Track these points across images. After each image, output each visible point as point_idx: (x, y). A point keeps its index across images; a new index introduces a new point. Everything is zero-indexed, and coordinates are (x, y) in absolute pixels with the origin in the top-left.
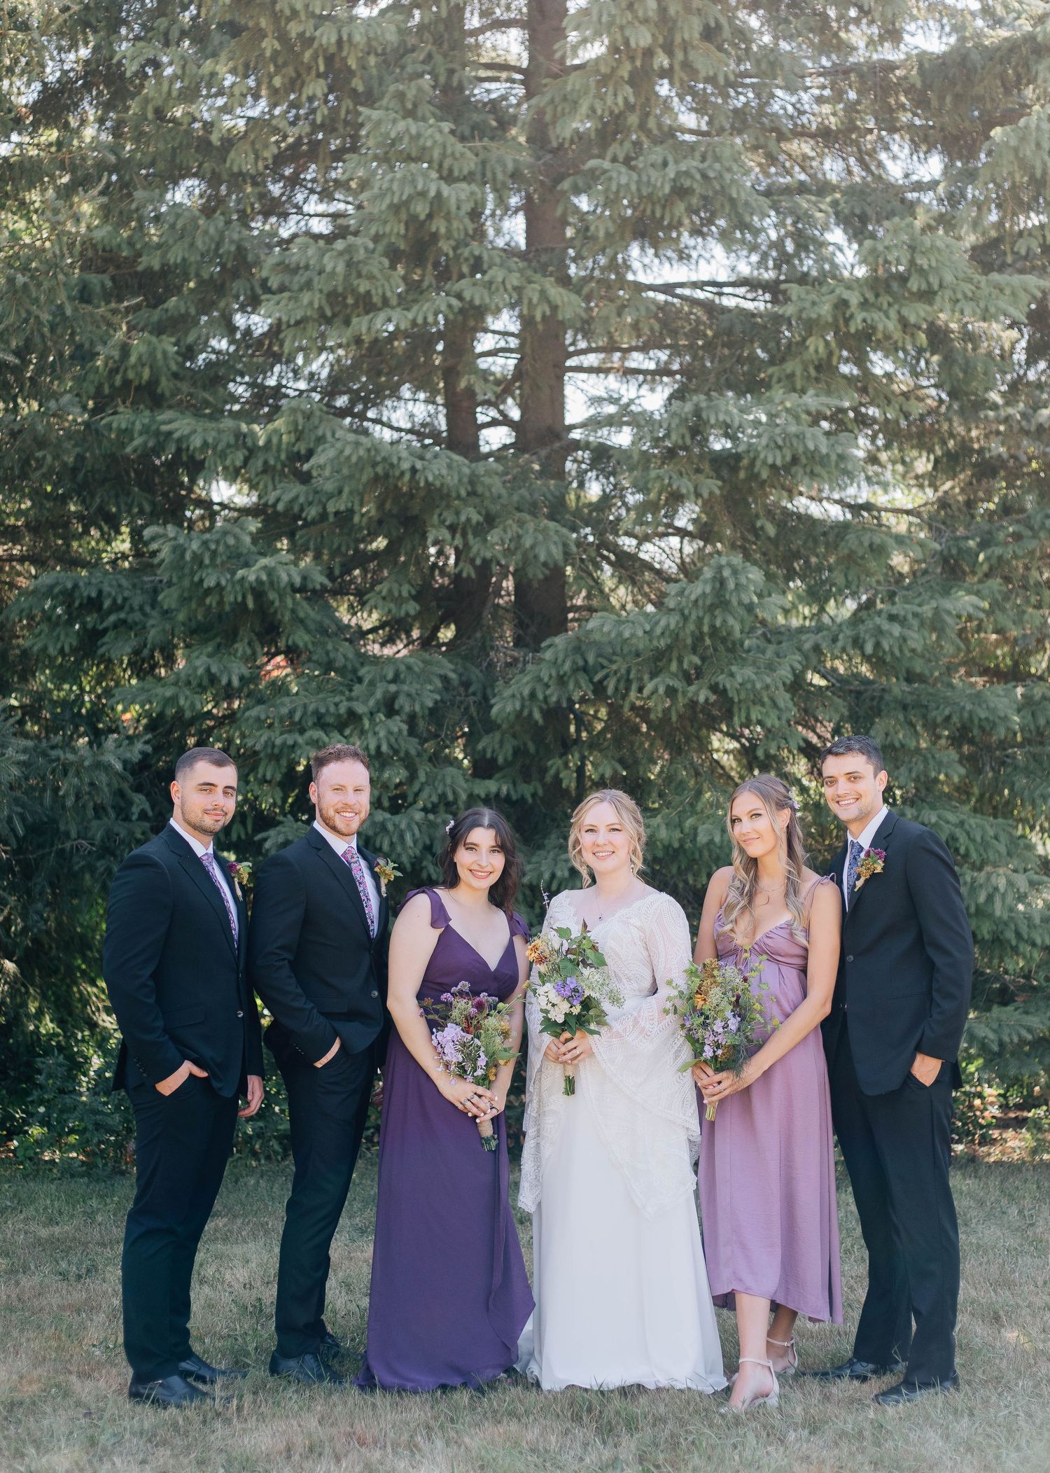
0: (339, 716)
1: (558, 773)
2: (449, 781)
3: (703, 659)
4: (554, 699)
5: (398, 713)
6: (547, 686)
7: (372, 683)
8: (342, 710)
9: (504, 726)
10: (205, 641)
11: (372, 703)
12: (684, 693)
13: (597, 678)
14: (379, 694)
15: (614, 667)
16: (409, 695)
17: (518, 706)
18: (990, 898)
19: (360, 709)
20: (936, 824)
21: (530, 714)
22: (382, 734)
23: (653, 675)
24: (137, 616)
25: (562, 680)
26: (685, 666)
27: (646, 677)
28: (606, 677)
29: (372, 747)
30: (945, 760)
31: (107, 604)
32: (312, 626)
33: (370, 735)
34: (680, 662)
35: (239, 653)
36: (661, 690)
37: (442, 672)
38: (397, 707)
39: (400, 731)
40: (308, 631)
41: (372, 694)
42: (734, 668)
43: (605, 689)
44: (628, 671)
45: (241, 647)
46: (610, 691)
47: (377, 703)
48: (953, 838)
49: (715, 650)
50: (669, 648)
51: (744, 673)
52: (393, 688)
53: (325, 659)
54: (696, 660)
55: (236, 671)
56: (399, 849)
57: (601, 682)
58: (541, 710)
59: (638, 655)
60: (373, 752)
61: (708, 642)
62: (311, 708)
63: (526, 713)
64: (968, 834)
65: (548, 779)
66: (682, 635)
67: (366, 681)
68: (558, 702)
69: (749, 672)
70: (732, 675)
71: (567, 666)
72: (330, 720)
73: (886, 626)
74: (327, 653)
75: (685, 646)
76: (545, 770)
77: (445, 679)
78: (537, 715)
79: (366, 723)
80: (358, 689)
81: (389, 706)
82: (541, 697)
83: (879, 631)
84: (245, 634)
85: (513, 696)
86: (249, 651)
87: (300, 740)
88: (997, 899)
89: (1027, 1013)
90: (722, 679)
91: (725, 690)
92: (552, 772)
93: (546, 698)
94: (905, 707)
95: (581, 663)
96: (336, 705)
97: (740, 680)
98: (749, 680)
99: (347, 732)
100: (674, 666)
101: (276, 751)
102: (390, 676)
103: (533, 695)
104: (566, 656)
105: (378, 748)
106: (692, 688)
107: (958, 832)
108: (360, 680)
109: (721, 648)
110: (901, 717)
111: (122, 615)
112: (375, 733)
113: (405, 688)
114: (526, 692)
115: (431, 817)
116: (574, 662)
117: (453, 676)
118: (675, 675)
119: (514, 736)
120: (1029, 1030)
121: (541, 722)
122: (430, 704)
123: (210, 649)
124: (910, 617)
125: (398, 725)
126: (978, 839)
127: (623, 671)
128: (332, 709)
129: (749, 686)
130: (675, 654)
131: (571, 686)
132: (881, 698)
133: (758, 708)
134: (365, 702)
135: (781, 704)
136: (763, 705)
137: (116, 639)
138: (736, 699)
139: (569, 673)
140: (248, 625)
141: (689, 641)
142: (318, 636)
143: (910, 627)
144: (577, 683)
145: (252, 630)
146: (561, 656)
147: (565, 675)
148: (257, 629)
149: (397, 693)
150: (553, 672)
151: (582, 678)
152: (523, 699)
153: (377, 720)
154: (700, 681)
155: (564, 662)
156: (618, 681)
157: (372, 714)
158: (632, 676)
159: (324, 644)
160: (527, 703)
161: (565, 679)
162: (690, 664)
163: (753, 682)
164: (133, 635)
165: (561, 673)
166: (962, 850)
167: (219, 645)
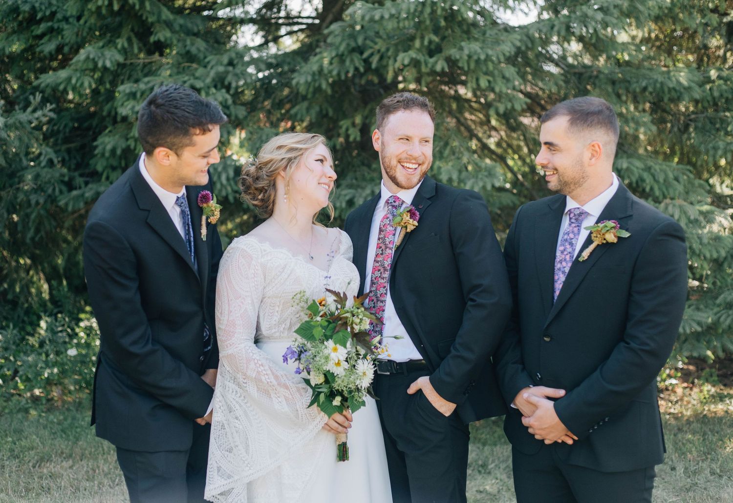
1: (347, 130)
3: (443, 38)
6: (330, 64)
7: (212, 68)
11: (208, 80)
12: (426, 64)
13: (365, 55)
14: (212, 74)
15: (377, 47)
16: (235, 75)
17: (309, 79)
19: (199, 84)
21: (320, 86)
23: (402, 51)
25: (341, 59)
26: (426, 42)
27: (399, 53)
28: (372, 54)
31: (39, 16)
32: (177, 29)
34: (422, 38)
35: (119, 46)
36: (407, 62)
38: (226, 83)
39: (226, 99)
40: (173, 31)
41: (209, 74)
42: (463, 44)
43: (370, 64)
44: (388, 50)
45: (121, 42)
46: (374, 66)
47: (213, 80)
48: (642, 180)
49: (453, 32)
51: (472, 47)
52: (222, 69)
53: (183, 51)
54: (436, 39)
55: (109, 56)
57: (367, 59)
58: (328, 82)
61: (443, 23)
63: (317, 85)
64: (653, 176)
66: (422, 17)
67: (211, 65)
68: (339, 75)
69: (475, 46)
70: (461, 49)
71: (342, 48)
74: (185, 47)
75: (426, 29)
80: (203, 71)
81: (222, 83)
82: (326, 72)
84: (126, 32)
85: (307, 72)
86: (126, 45)
89: (698, 309)
90: (453, 52)
91: (456, 61)
92: (343, 129)
94: (614, 83)
95: (353, 44)
97: (467, 52)
98: (476, 53)
100: (417, 44)
102: (225, 61)
103: (321, 71)
104: (343, 40)
106: (432, 60)
108: (205, 65)
110: (610, 89)
111: (50, 24)
114: (316, 68)
116: (348, 45)
118: (419, 50)
119: (319, 104)
120: (699, 324)
121: (329, 91)
123: (101, 44)
125: (222, 95)
126: (661, 180)
127: (383, 50)
129: (475, 57)
130: (419, 34)
131: (348, 63)
134: (204, 80)
136: (492, 74)
137: (50, 40)
138: (466, 68)
139: (346, 53)
140: (130, 27)
141: (428, 22)
142: (182, 35)
143: (611, 15)
144: (352, 61)
145: (132, 30)
146: (338, 39)
147: (342, 55)
148: (136, 30)
149: (227, 73)
150: (334, 54)
151: (356, 57)
152: (314, 74)
153: (211, 93)
154: (439, 55)
155: (340, 44)
156: (381, 58)
157: (209, 88)
158: (390, 53)
159: (185, 41)
160: (317, 77)
161: (344, 57)
162: (430, 42)
163: (479, 54)
164: (60, 37)
165: (340, 53)
166: (648, 189)
167: (110, 42)
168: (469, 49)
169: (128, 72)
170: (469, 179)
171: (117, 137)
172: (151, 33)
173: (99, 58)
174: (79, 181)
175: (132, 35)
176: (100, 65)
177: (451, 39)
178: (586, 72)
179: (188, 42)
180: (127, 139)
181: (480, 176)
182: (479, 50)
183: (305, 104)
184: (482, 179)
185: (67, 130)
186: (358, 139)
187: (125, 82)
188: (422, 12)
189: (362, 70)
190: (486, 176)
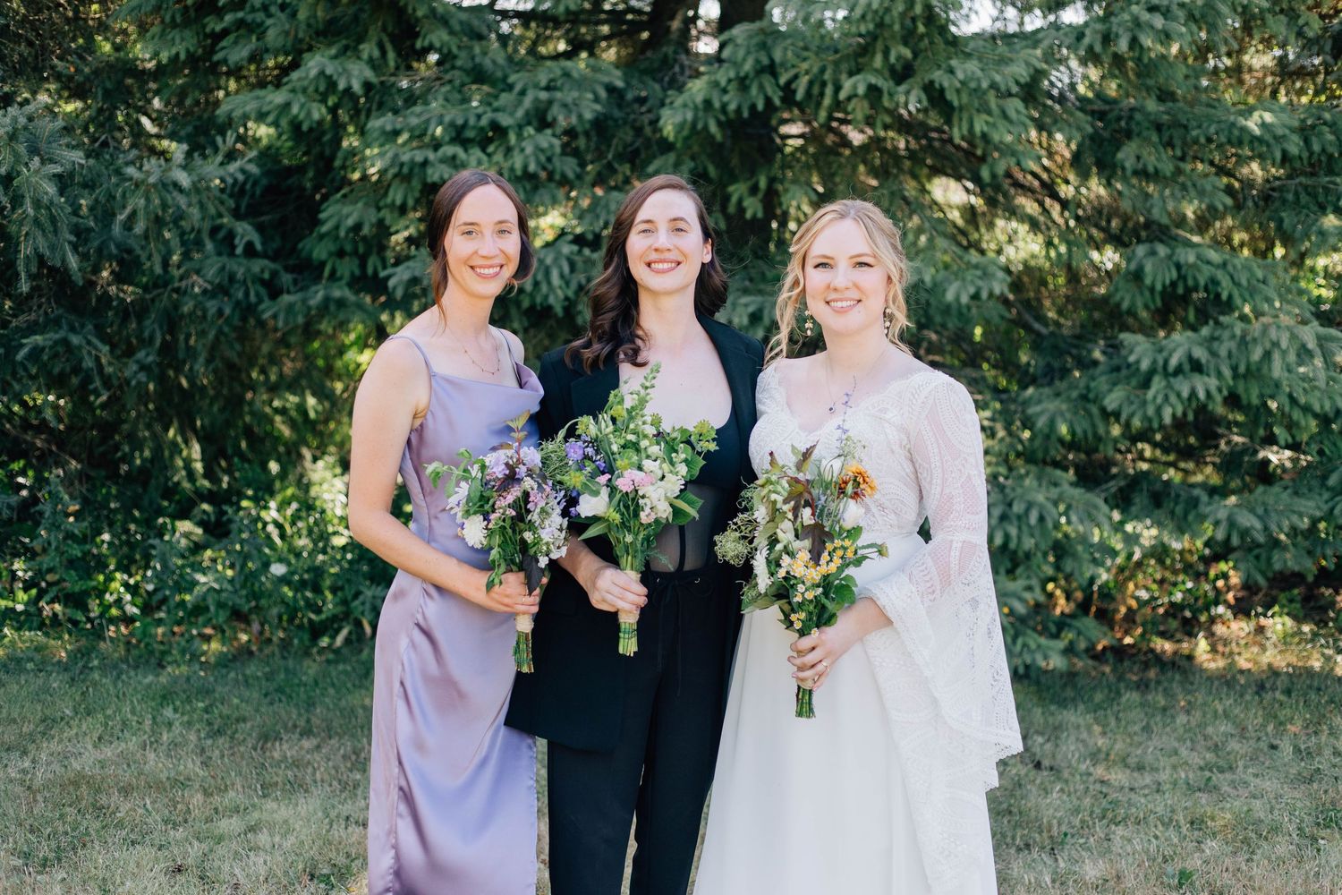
0: (482, 129)
1: (740, 201)
2: (613, 207)
3: (915, 54)
4: (732, 107)
5: (550, 125)
6: (725, 91)
7: (523, 93)
8: (484, 122)
9: (679, 145)
10: (330, 45)
11: (520, 113)
12: (891, 95)
13: (782, 81)
14: (528, 102)
15: (805, 65)
16: (565, 105)
17: (689, 116)
18: (1267, 355)
19: (505, 120)
20: (1194, 266)
21: (706, 128)
22: (529, 150)
23: (851, 74)
24: (260, 16)
25: (743, 83)
26: (892, 59)
27: (844, 76)
28: (796, 77)
29: (518, 165)
30: (1209, 188)
32: (457, 28)
33: (516, 152)
34: (887, 53)
35: (365, 56)
36: (861, 90)
37: (606, 79)
38: (549, 118)
39: (552, 146)
40: (452, 33)
41: (519, 103)
42: (954, 62)
43: (794, 92)
44: (823, 70)
45: (368, 49)
46: (799, 96)
47: (527, 113)
48: (1214, 281)
49: (931, 43)
50: (873, 37)
51: (967, 69)
52: (544, 95)
53: (469, 65)
54: (907, 53)
55: (356, 73)
56: (544, 288)
57: (789, 83)
58: (720, 124)
59: (836, 51)
60: (519, 173)
61: (921, 29)
62: (447, 119)
63: (700, 126)
64: (1232, 277)
65: (732, 209)
66: (887, 19)
67: (518, 88)
68: (738, 111)
69: (973, 67)
70: (951, 71)
71: (748, 66)
72: (470, 134)
73: (1145, 16)
74: (473, 58)
75: (893, 37)
76: (727, 198)
77: (611, 89)
78: (713, 128)
79: (512, 138)
80: (505, 98)
81: (541, 119)
82: (717, 105)
83: (1137, 23)
84: (374, 33)
85: (685, 106)
86: (376, 53)
87: (431, 156)
88: (1276, 356)
89: (1296, 493)
90: (938, 76)
91: (942, 90)
92: (734, 199)
93: (724, 107)
94: (1159, 127)
95: (766, 61)
96: (479, 117)
97: (960, 75)
98: (973, 77)
99: (491, 149)
100: (878, 61)
101: (405, 170)
102: (543, 83)
103: (708, 103)
104: (748, 53)
105: (525, 167)
106: (901, 89)
107: (1220, 275)
108: (510, 87)
109: (938, 39)
110: (1155, 138)
111: (240, 15)
112: (522, 150)
113: (558, 95)
114: (699, 99)
115: (587, 251)
116: (757, 61)
117: (620, 84)
118: (881, 72)
119: (693, 158)
121: (719, 137)
122: (588, 116)
123: (333, 51)
124: (1174, 8)
125: (547, 140)
126: (1244, 282)
127: (815, 70)
128: (472, 121)
129: (972, 86)
130: (879, 45)
131: (754, 91)
132: (1131, 118)
133: (985, 117)
134: (512, 114)
135: (1013, 115)
136: (989, 113)
137: (236, 43)
138: (956, 103)
139: (752, 75)
140: (380, 24)
141: (897, 27)
142: (465, 39)
143: (1175, 19)
144: (761, 87)
145: (384, 29)
146: (741, 53)
147: (746, 77)
148: (390, 29)
149: (550, 102)
150: (732, 74)
151: (767, 81)
152: (696, 108)
153: (526, 134)
154: (911, 80)
155: (744, 60)
156: (811, 83)
157: (520, 127)
158: (827, 76)
159: (471, 48)
160: (701, 114)
161: (747, 82)
162: (899, 58)
163: (979, 80)
164: (254, 38)
165: (742, 74)
166: (1224, 296)
167: (346, 48)
168: (965, 71)
169: (377, 97)
170: (950, 283)
171: (360, 205)
172: (417, 35)
173: (340, 74)
174: (286, 278)
175: (386, 39)
176: (342, 86)
177: (930, 54)
178: (1111, 110)
179: (477, 50)
180: (379, 209)
181: (969, 278)
182: (979, 73)
183: (672, 157)
184: (972, 282)
185: (258, 192)
186: (760, 215)
187: (374, 114)
188: (888, 10)
189: (777, 102)
190: (980, 278)
